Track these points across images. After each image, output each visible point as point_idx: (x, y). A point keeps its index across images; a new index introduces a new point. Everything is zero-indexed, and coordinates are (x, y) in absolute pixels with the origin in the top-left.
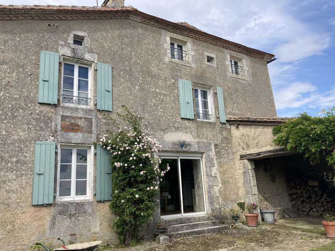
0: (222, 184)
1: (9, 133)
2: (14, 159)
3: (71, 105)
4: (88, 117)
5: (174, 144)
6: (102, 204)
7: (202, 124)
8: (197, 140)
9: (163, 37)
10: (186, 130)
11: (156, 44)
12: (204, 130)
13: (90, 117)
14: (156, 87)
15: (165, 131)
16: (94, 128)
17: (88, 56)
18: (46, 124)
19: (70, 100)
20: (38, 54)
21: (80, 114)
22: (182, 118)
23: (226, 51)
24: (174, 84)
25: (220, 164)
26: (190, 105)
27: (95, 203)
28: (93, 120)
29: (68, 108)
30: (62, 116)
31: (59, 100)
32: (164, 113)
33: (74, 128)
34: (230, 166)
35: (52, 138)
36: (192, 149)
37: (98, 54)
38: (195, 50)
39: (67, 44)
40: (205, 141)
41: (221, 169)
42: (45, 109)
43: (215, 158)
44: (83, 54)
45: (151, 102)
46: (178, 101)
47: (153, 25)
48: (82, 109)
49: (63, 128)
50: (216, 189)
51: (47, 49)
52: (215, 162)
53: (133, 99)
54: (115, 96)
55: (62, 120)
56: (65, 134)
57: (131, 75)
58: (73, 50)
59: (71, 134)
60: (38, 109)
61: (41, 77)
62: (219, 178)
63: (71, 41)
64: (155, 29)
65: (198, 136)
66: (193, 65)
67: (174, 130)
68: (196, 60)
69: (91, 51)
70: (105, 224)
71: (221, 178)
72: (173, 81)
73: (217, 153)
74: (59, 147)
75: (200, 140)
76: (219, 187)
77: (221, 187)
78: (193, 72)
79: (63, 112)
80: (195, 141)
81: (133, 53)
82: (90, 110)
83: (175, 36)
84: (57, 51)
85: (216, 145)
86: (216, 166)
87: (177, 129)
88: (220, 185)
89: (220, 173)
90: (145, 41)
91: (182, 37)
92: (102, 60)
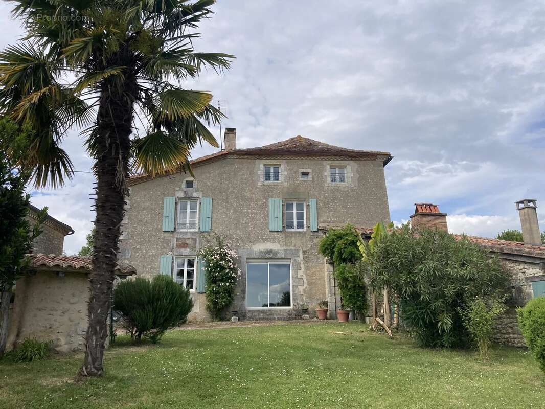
0: (308, 284)
1: (147, 251)
2: (150, 267)
3: (185, 230)
4: (193, 237)
5: (261, 252)
6: (201, 295)
7: (291, 234)
8: (285, 248)
9: (257, 166)
10: (274, 240)
11: (250, 173)
12: (293, 239)
13: (195, 237)
14: (248, 208)
15: (253, 242)
16: (197, 245)
17: (195, 195)
18: (167, 244)
19: (184, 225)
20: (163, 199)
21: (189, 236)
22: (270, 231)
23: (325, 163)
24: (265, 203)
25: (307, 268)
26: (278, 219)
27: (197, 294)
28: (197, 239)
29: (181, 232)
30: (177, 238)
31: (175, 228)
32: (254, 228)
33: (184, 245)
34: (319, 270)
35: (171, 253)
36: (279, 256)
37: (202, 191)
38: (289, 170)
39: (181, 189)
40: (293, 248)
41: (308, 272)
42: (166, 235)
43: (302, 263)
44: (192, 194)
45: (243, 221)
46: (268, 217)
47: (247, 158)
48: (190, 232)
49: (177, 246)
50: (301, 289)
51: (168, 196)
52: (302, 266)
53: (227, 221)
54: (214, 219)
55: (177, 241)
56: (178, 250)
57: (228, 202)
58: (185, 192)
59: (182, 250)
60: (163, 235)
61: (164, 215)
62: (305, 280)
63: (184, 186)
64: (249, 160)
65: (286, 245)
66: (285, 184)
67: (262, 241)
68: (289, 178)
69: (197, 190)
70: (204, 308)
71: (307, 280)
72: (264, 201)
73: (305, 258)
74: (175, 258)
75: (288, 248)
76: (304, 287)
77: (306, 287)
78: (285, 190)
79: (178, 236)
80: (282, 249)
81: (230, 185)
82: (195, 232)
83: (268, 162)
84: (175, 195)
85: (304, 252)
86: (303, 269)
87: (265, 240)
88: (306, 285)
89: (307, 275)
90: (240, 173)
91: (276, 161)
92: (205, 195)
